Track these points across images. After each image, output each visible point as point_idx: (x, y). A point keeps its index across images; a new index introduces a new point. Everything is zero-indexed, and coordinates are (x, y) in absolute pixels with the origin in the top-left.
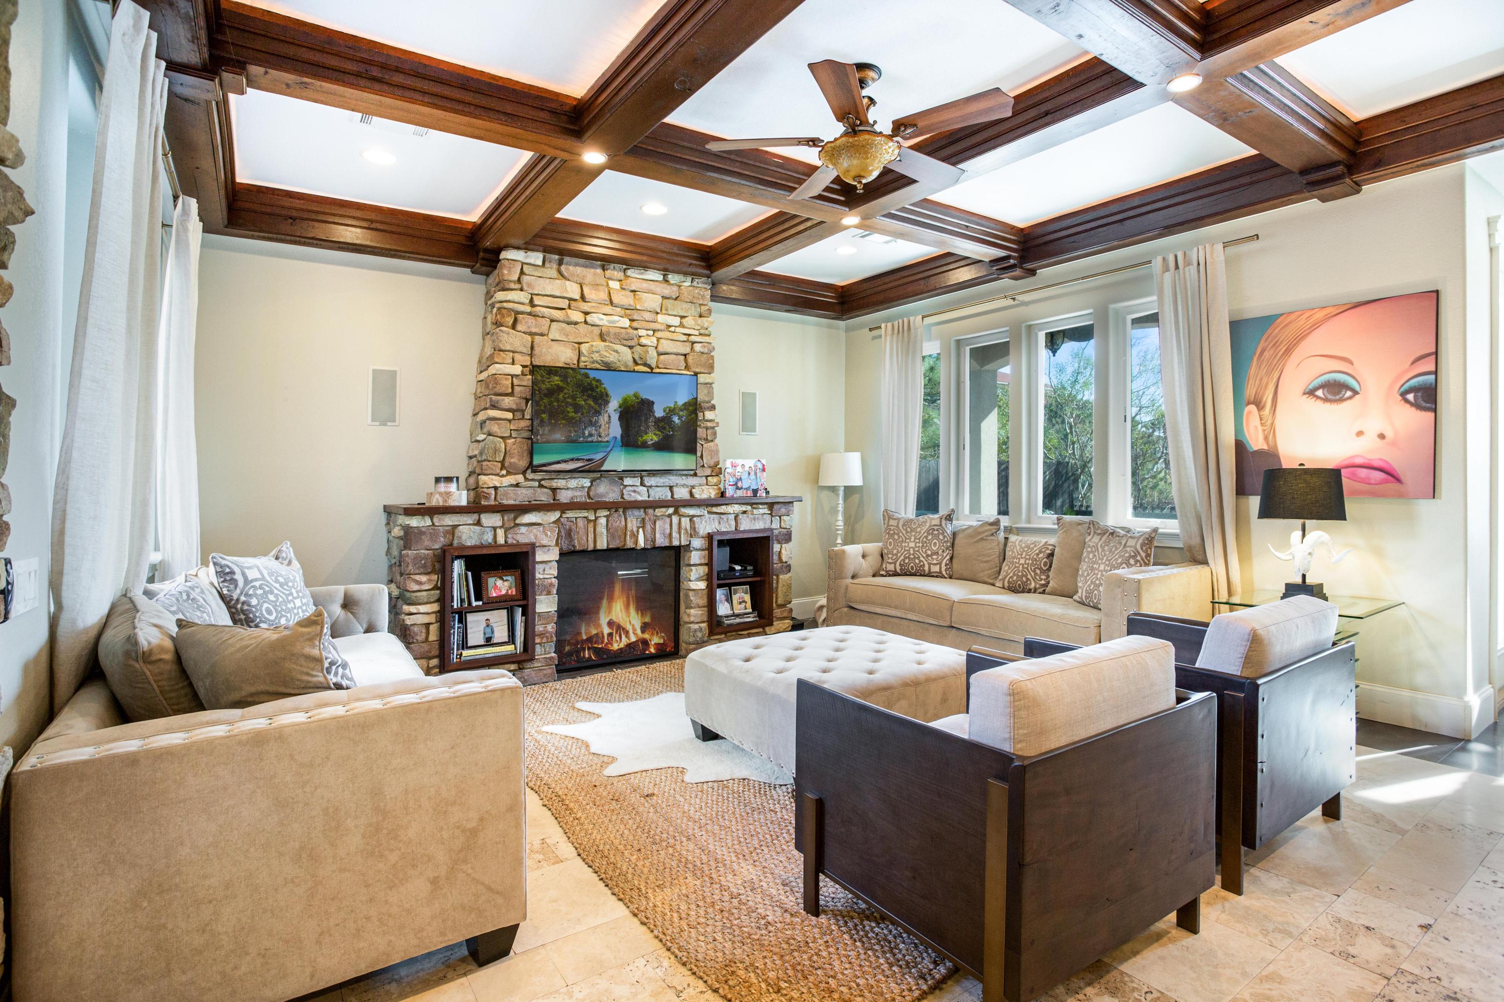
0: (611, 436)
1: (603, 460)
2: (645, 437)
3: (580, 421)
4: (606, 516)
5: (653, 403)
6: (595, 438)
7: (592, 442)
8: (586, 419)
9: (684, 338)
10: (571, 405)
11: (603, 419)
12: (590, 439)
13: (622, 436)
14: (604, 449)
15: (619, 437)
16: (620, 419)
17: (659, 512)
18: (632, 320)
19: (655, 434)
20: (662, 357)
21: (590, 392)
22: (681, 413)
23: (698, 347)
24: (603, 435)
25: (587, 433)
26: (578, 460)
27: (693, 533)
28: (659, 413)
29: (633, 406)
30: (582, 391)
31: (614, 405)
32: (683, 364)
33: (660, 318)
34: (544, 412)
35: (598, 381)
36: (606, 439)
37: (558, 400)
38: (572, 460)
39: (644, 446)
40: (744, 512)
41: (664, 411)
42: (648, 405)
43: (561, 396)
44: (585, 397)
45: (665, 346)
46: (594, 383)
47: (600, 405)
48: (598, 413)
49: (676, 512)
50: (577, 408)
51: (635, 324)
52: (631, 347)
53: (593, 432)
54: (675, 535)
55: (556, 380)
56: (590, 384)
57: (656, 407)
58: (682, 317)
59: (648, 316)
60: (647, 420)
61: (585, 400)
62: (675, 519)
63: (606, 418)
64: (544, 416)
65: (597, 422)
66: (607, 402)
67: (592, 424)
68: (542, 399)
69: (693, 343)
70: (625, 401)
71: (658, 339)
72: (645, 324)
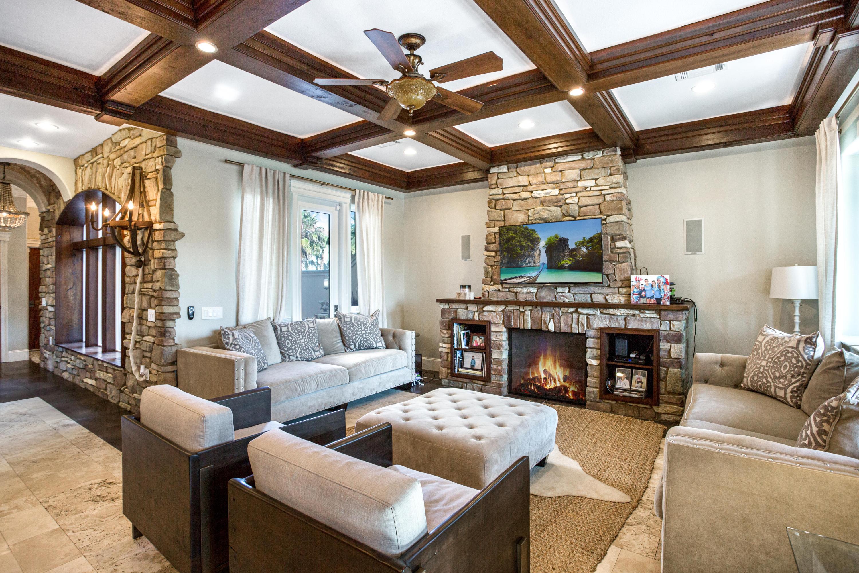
0: (541, 262)
1: (537, 277)
2: (563, 262)
3: (524, 255)
4: (531, 310)
5: (568, 240)
6: (532, 264)
7: (530, 266)
8: (527, 254)
9: (598, 193)
10: (519, 246)
11: (536, 253)
12: (529, 265)
13: (548, 262)
14: (537, 271)
15: (546, 263)
16: (546, 252)
17: (564, 310)
18: (561, 190)
19: (569, 260)
20: (582, 209)
21: (528, 238)
22: (588, 245)
23: (608, 198)
24: (536, 262)
25: (527, 261)
26: (523, 277)
27: (589, 326)
28: (572, 245)
29: (554, 243)
30: (525, 238)
31: (542, 244)
32: (598, 211)
33: (580, 184)
34: (505, 251)
35: (533, 231)
36: (538, 265)
37: (512, 244)
38: (519, 277)
39: (562, 268)
40: (634, 315)
41: (576, 244)
42: (564, 241)
43: (513, 242)
44: (526, 241)
45: (584, 201)
46: (531, 232)
47: (534, 245)
48: (533, 249)
49: (576, 311)
50: (522, 247)
51: (562, 192)
52: (561, 206)
53: (531, 261)
54: (574, 325)
55: (511, 234)
56: (529, 233)
57: (569, 243)
58: (596, 179)
59: (570, 185)
60: (563, 251)
61: (526, 243)
62: (575, 316)
63: (538, 252)
64: (505, 253)
65: (533, 254)
66: (538, 243)
67: (530, 256)
68: (504, 244)
69: (605, 195)
70: (549, 240)
71: (579, 197)
72: (568, 190)
